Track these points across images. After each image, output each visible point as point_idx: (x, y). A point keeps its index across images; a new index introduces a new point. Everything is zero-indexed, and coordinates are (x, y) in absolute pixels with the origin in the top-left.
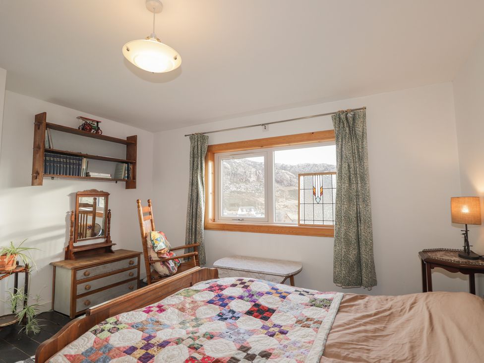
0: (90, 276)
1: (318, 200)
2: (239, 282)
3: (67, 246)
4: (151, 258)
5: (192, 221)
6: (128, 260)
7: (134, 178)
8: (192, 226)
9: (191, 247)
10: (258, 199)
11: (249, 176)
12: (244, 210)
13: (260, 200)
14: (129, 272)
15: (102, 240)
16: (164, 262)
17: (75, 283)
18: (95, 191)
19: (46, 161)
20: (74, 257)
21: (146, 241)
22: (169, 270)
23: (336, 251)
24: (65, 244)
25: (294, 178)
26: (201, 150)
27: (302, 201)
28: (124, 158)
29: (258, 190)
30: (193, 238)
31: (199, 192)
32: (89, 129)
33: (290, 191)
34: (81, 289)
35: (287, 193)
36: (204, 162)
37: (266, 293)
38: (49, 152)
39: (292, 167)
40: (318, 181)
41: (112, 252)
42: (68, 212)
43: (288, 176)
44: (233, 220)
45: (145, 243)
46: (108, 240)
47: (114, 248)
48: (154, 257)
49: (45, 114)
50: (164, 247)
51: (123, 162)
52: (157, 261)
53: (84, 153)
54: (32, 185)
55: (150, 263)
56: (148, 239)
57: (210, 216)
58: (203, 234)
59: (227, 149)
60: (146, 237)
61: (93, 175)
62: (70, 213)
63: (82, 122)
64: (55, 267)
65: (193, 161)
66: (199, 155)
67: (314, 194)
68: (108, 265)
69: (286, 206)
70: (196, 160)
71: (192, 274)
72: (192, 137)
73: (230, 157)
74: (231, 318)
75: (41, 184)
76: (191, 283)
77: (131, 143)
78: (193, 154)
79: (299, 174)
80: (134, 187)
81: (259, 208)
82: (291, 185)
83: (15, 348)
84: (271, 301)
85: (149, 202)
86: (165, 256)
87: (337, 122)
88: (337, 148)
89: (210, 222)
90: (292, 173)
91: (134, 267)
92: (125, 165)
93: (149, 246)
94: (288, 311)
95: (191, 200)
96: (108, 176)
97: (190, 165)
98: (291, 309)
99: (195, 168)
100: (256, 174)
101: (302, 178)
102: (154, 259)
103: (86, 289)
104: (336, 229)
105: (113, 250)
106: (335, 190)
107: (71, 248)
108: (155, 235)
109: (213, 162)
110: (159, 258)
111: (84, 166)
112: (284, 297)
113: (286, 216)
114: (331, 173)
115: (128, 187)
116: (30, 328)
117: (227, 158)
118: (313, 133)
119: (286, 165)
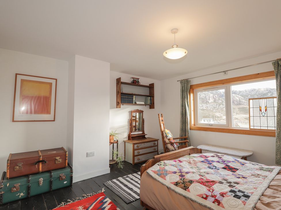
0: (139, 148)
1: (263, 114)
2: (215, 155)
3: (128, 134)
4: (165, 141)
5: (183, 125)
6: (153, 142)
7: (153, 104)
8: (183, 128)
9: (183, 138)
10: (215, 114)
11: (208, 99)
12: (206, 120)
13: (217, 115)
14: (154, 148)
15: (141, 132)
16: (172, 144)
17: (134, 150)
18: (138, 110)
19: (121, 98)
20: (132, 139)
21: (163, 133)
22: (175, 148)
23: (277, 145)
24: (128, 133)
25: (242, 99)
26: (187, 88)
27: (251, 114)
28: (148, 94)
29: (214, 108)
30: (184, 133)
31: (186, 110)
32: (135, 83)
33: (239, 108)
34: (136, 153)
35: (237, 110)
36: (188, 94)
37: (232, 162)
38: (122, 94)
39: (240, 92)
40: (263, 103)
41: (145, 138)
42: (128, 119)
43: (238, 98)
44: (206, 125)
45: (163, 134)
46: (143, 133)
47: (146, 136)
48: (167, 141)
49: (120, 78)
50: (171, 137)
51: (148, 96)
52: (169, 143)
53: (134, 93)
54: (117, 108)
55: (165, 143)
56: (164, 132)
57: (193, 123)
58: (189, 132)
59: (202, 86)
60: (163, 132)
61: (138, 103)
62: (129, 120)
63: (132, 80)
64: (125, 142)
65: (183, 94)
66: (186, 90)
67: (261, 110)
68: (145, 144)
69: (237, 119)
70: (184, 93)
71: (190, 149)
72: (182, 82)
73: (203, 90)
74: (215, 169)
75: (120, 107)
76: (189, 154)
77: (151, 87)
78: (183, 90)
79: (249, 99)
80: (154, 108)
81: (216, 120)
82: (240, 104)
83: (116, 172)
84: (235, 165)
85: (162, 115)
86: (172, 141)
87: (276, 66)
88: (277, 82)
89: (193, 126)
90: (241, 96)
91: (156, 146)
92: (149, 98)
93: (164, 136)
94: (246, 171)
95: (182, 114)
96: (143, 103)
97: (181, 95)
98: (248, 170)
99: (184, 98)
100: (214, 98)
101: (251, 101)
102: (167, 142)
103: (138, 153)
104: (277, 132)
105: (146, 137)
106: (276, 108)
107: (130, 135)
108: (167, 131)
109: (193, 94)
110: (170, 142)
111: (134, 99)
112: (243, 164)
113: (237, 125)
114: (273, 98)
115: (150, 108)
116: (120, 166)
117: (201, 91)
118: (258, 74)
119: (236, 91)
